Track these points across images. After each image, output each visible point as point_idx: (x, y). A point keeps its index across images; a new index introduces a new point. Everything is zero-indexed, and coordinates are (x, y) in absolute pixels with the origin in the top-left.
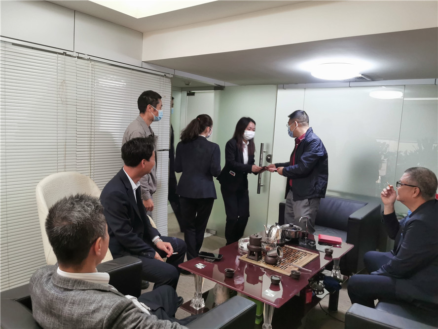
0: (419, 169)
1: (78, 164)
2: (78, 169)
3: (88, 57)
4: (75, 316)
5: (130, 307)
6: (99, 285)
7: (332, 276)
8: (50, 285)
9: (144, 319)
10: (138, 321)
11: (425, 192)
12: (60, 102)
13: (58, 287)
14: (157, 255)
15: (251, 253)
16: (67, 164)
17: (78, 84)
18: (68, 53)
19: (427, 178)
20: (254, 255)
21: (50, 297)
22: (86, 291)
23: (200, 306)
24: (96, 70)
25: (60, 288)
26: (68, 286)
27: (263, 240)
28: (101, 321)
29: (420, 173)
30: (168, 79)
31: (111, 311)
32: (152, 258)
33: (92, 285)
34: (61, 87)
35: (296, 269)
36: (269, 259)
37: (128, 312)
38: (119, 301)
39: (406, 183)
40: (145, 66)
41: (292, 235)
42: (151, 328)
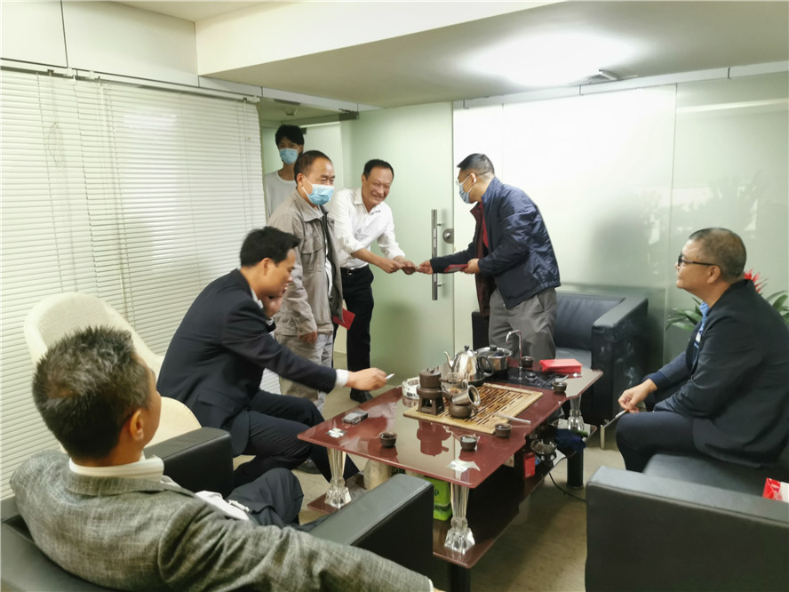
1: (98, 275)
2: (99, 285)
3: (96, 76)
4: (106, 540)
6: (146, 483)
7: (569, 428)
12: (53, 164)
13: (70, 493)
15: (425, 403)
16: (78, 276)
17: (82, 127)
18: (57, 71)
20: (430, 405)
22: (122, 497)
23: (342, 501)
24: (113, 98)
27: (442, 378)
30: (249, 106)
33: (132, 484)
34: (51, 136)
35: (504, 422)
36: (457, 409)
37: (200, 523)
38: (183, 506)
39: (696, 261)
40: (204, 83)
41: (494, 365)
42: (244, 543)
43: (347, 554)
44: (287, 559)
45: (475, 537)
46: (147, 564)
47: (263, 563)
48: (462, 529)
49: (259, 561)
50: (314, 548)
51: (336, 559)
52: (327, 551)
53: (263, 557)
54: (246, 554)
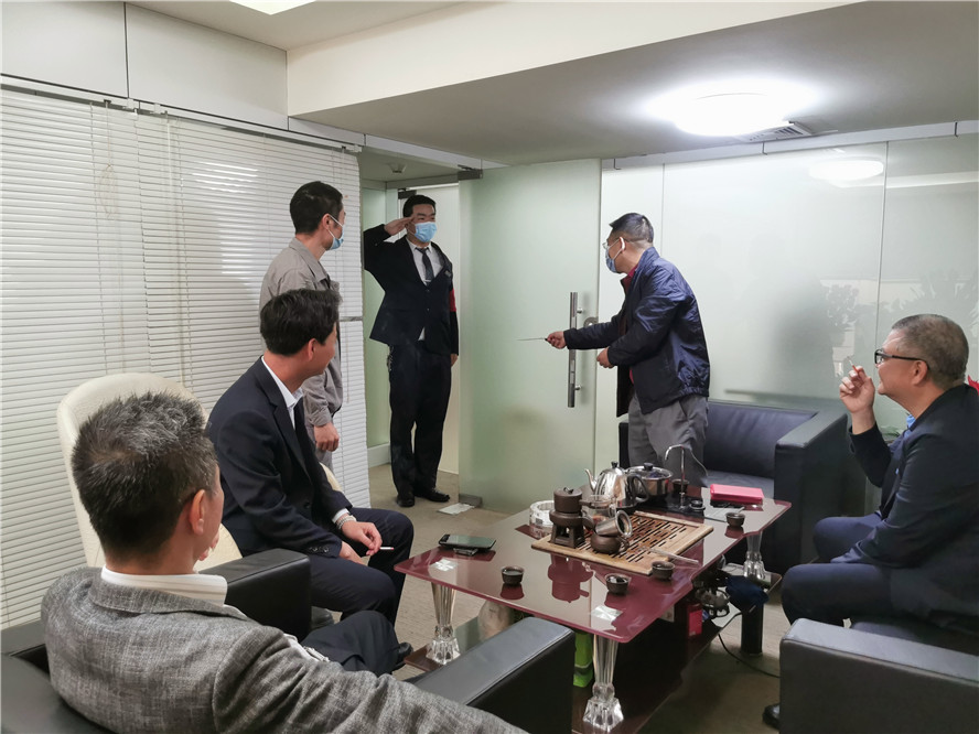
0: (924, 319)
1: (153, 356)
2: (153, 369)
3: (163, 110)
4: (146, 674)
5: (277, 644)
6: (203, 603)
7: (746, 575)
8: (86, 606)
9: (311, 670)
10: (297, 676)
11: (941, 371)
12: (103, 215)
13: (104, 609)
14: (347, 549)
15: (559, 531)
16: (127, 357)
17: (142, 172)
18: (115, 101)
19: (941, 338)
20: (566, 536)
21: (85, 634)
22: (172, 616)
23: (448, 656)
24: (182, 138)
25: (110, 610)
26: (127, 605)
27: (585, 500)
28: (208, 679)
29: (926, 327)
30: (350, 157)
31: (229, 655)
32: (333, 557)
33: (184, 602)
34: (104, 181)
35: (664, 560)
36: (602, 541)
37: (272, 657)
38: (249, 632)
39: (896, 354)
40: (295, 126)
41: (650, 488)
42: (328, 689)
43: (463, 715)
44: (384, 715)
45: (623, 710)
46: (198, 707)
47: (352, 718)
48: (607, 698)
49: (347, 716)
50: (420, 703)
51: (450, 719)
52: (438, 708)
53: (351, 710)
54: (330, 705)
